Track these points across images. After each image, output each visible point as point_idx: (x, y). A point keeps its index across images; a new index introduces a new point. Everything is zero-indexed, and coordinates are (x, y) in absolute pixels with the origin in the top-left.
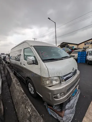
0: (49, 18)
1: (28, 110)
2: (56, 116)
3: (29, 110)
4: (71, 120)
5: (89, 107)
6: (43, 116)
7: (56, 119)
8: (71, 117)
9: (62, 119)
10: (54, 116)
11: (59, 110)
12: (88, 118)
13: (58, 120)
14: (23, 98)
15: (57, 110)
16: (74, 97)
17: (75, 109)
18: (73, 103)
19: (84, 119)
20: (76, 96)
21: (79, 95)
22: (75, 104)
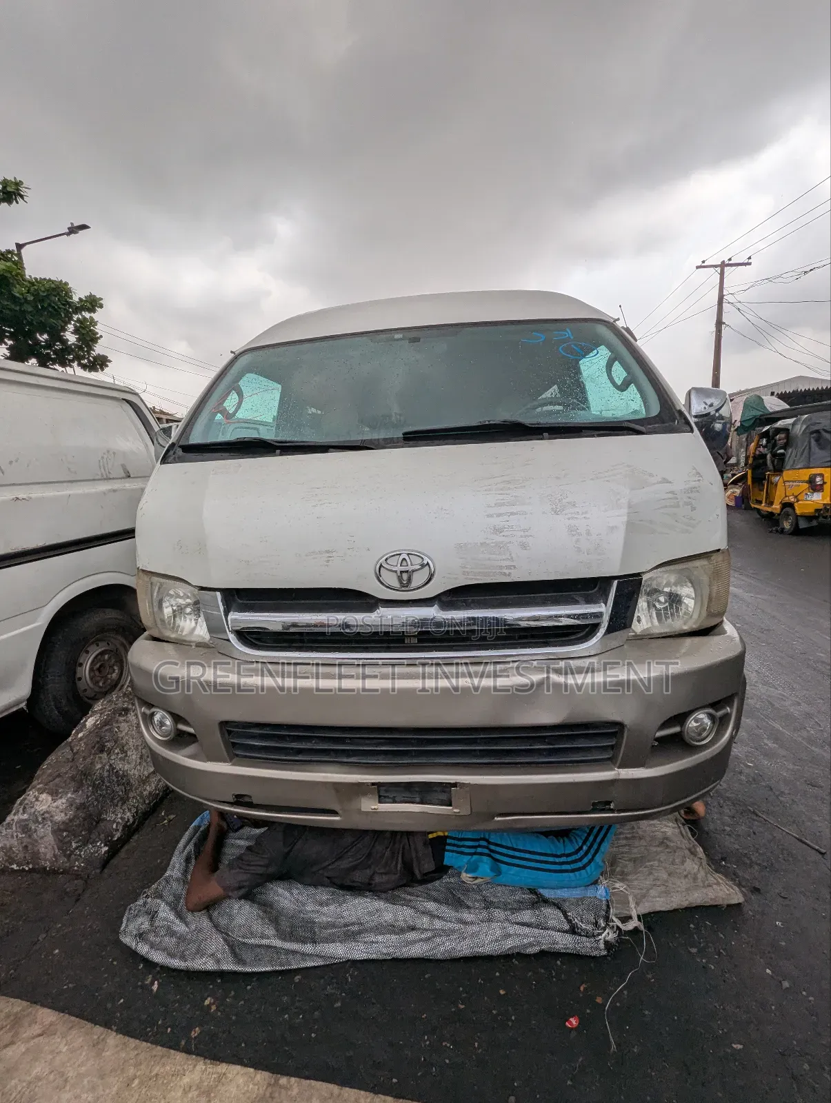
1: (90, 717)
3: (91, 722)
17: (310, 964)
18: (356, 928)
19: (235, 1072)
20: (459, 915)
21: (536, 949)
22: (358, 951)
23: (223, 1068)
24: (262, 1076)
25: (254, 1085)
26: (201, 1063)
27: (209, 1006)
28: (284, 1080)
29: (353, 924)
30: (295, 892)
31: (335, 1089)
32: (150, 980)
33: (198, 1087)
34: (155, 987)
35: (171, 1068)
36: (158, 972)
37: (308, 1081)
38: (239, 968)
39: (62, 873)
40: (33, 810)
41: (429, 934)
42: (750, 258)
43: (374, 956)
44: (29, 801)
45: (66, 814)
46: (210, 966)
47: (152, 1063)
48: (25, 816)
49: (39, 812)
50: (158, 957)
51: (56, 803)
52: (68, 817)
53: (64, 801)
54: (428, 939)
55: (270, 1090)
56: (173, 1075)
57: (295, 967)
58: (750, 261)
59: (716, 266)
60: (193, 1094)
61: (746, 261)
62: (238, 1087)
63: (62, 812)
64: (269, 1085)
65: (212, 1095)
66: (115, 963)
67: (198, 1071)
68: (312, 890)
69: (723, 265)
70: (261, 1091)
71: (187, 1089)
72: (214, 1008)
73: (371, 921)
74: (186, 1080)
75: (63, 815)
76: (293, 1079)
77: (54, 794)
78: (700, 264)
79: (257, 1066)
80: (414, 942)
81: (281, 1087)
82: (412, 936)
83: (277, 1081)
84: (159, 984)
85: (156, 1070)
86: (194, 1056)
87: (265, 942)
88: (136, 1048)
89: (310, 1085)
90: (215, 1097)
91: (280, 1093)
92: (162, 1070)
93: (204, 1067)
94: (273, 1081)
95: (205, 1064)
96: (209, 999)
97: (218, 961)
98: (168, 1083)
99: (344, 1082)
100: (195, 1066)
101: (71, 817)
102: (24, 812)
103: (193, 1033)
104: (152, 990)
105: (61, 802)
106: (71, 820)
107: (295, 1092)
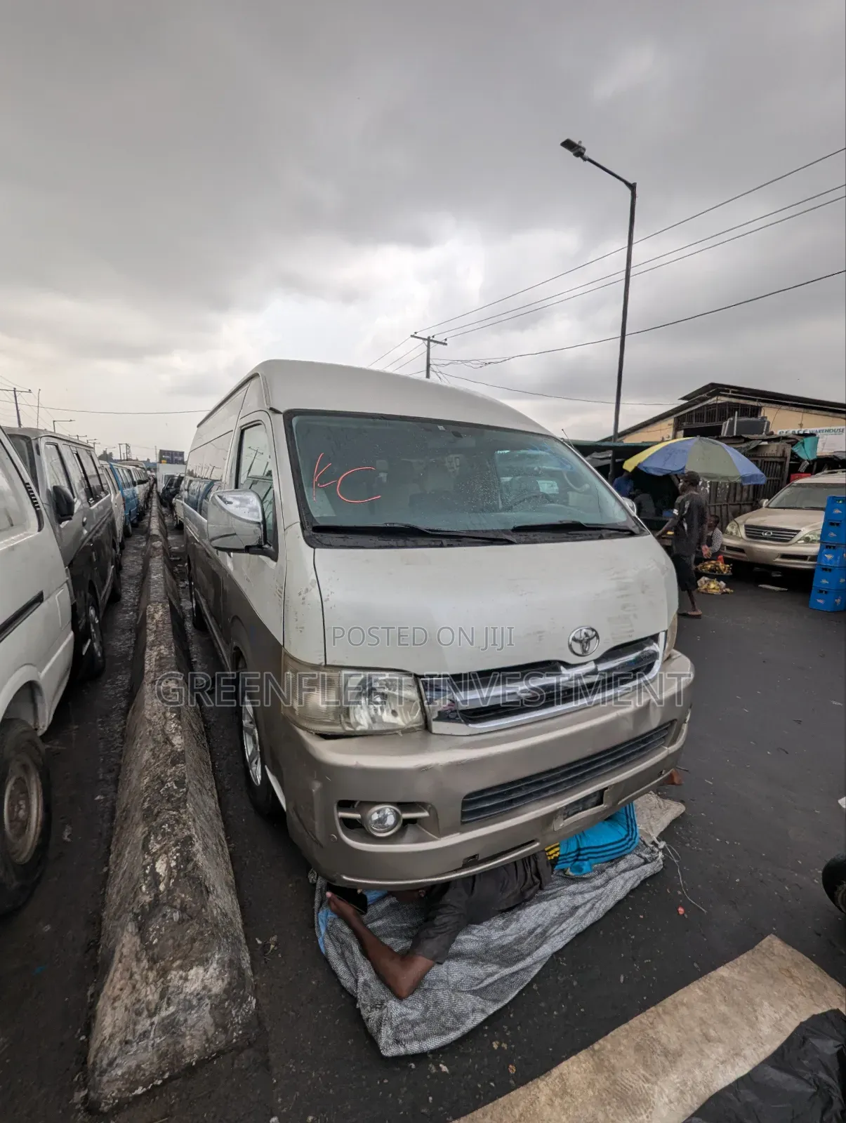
0: (568, 145)
1: (154, 862)
2: (354, 972)
3: (161, 867)
4: (453, 1036)
5: (668, 1001)
6: (265, 946)
7: (343, 989)
8: (460, 1018)
9: (381, 1005)
10: (340, 969)
11: (399, 945)
12: (612, 1070)
13: (354, 1000)
14: (163, 783)
15: (388, 941)
16: (572, 888)
17: (536, 971)
18: (539, 930)
19: (566, 1067)
20: (592, 884)
21: (639, 882)
22: (556, 943)
23: (555, 1072)
24: (582, 1055)
25: (585, 1063)
26: (539, 1081)
27: (500, 1046)
28: (596, 1046)
29: (535, 929)
30: (475, 932)
31: (626, 1026)
32: (433, 1068)
33: (556, 1095)
34: (444, 1069)
35: (525, 1102)
36: (434, 1058)
37: (609, 1035)
38: (500, 1005)
39: (217, 1057)
40: (182, 996)
41: (589, 905)
42: (446, 340)
43: (568, 940)
44: (175, 987)
45: (223, 980)
46: (480, 1018)
47: (509, 1112)
48: (172, 1009)
49: (191, 994)
50: (433, 1043)
51: (209, 973)
52: (226, 982)
53: (215, 965)
54: (591, 909)
55: (596, 1058)
56: (532, 1105)
57: (529, 980)
58: (446, 342)
59: (424, 339)
60: (557, 1101)
61: (444, 342)
62: (577, 1073)
63: (218, 979)
64: (592, 1056)
65: (569, 1091)
66: (386, 1081)
67: (543, 1088)
68: (487, 924)
69: (429, 340)
70: (592, 1063)
71: (550, 1103)
72: (504, 1046)
73: (546, 920)
74: (543, 1099)
75: (220, 982)
76: (601, 1041)
77: (204, 962)
78: (413, 334)
79: (575, 1051)
80: (585, 916)
81: (599, 1051)
82: (581, 912)
83: (593, 1050)
84: (444, 1064)
85: (517, 1112)
86: (530, 1083)
87: (496, 977)
88: (485, 1115)
89: (612, 1036)
90: (571, 1090)
91: (603, 1055)
92: (521, 1109)
93: (544, 1082)
94: (591, 1052)
95: (543, 1080)
96: (494, 1043)
97: (483, 1011)
98: (535, 1110)
99: (626, 1021)
100: (538, 1087)
101: (229, 980)
102: (169, 1005)
103: (511, 1071)
104: (445, 1072)
105: (214, 968)
106: (230, 984)
107: (609, 1047)
